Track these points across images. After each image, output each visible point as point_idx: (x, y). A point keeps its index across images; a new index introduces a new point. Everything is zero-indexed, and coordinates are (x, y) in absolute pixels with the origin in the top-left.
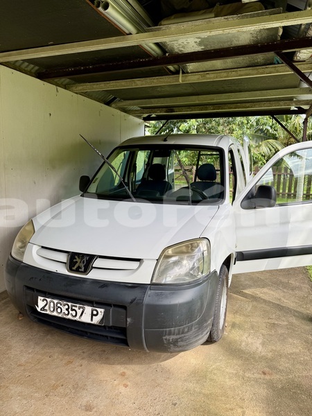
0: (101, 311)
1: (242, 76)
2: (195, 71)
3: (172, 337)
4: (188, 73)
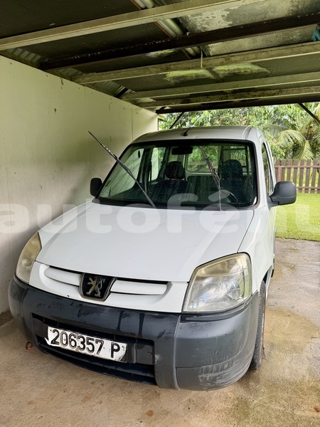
0: (123, 346)
1: (273, 56)
2: (218, 53)
3: (209, 376)
4: (209, 56)
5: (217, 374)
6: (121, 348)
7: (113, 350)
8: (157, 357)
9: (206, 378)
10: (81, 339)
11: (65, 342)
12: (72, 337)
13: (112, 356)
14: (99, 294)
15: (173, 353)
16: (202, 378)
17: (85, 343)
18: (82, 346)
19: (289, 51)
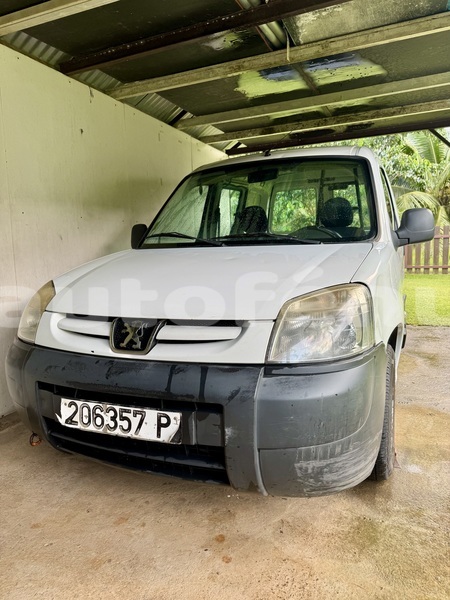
0: (175, 417)
3: (312, 465)
5: (324, 463)
6: (172, 421)
7: (160, 426)
8: (228, 431)
9: (307, 470)
10: (112, 413)
11: (86, 421)
12: (98, 411)
13: (159, 435)
14: (139, 345)
15: (253, 424)
16: (301, 469)
17: (118, 419)
18: (112, 424)
19: (414, 27)
